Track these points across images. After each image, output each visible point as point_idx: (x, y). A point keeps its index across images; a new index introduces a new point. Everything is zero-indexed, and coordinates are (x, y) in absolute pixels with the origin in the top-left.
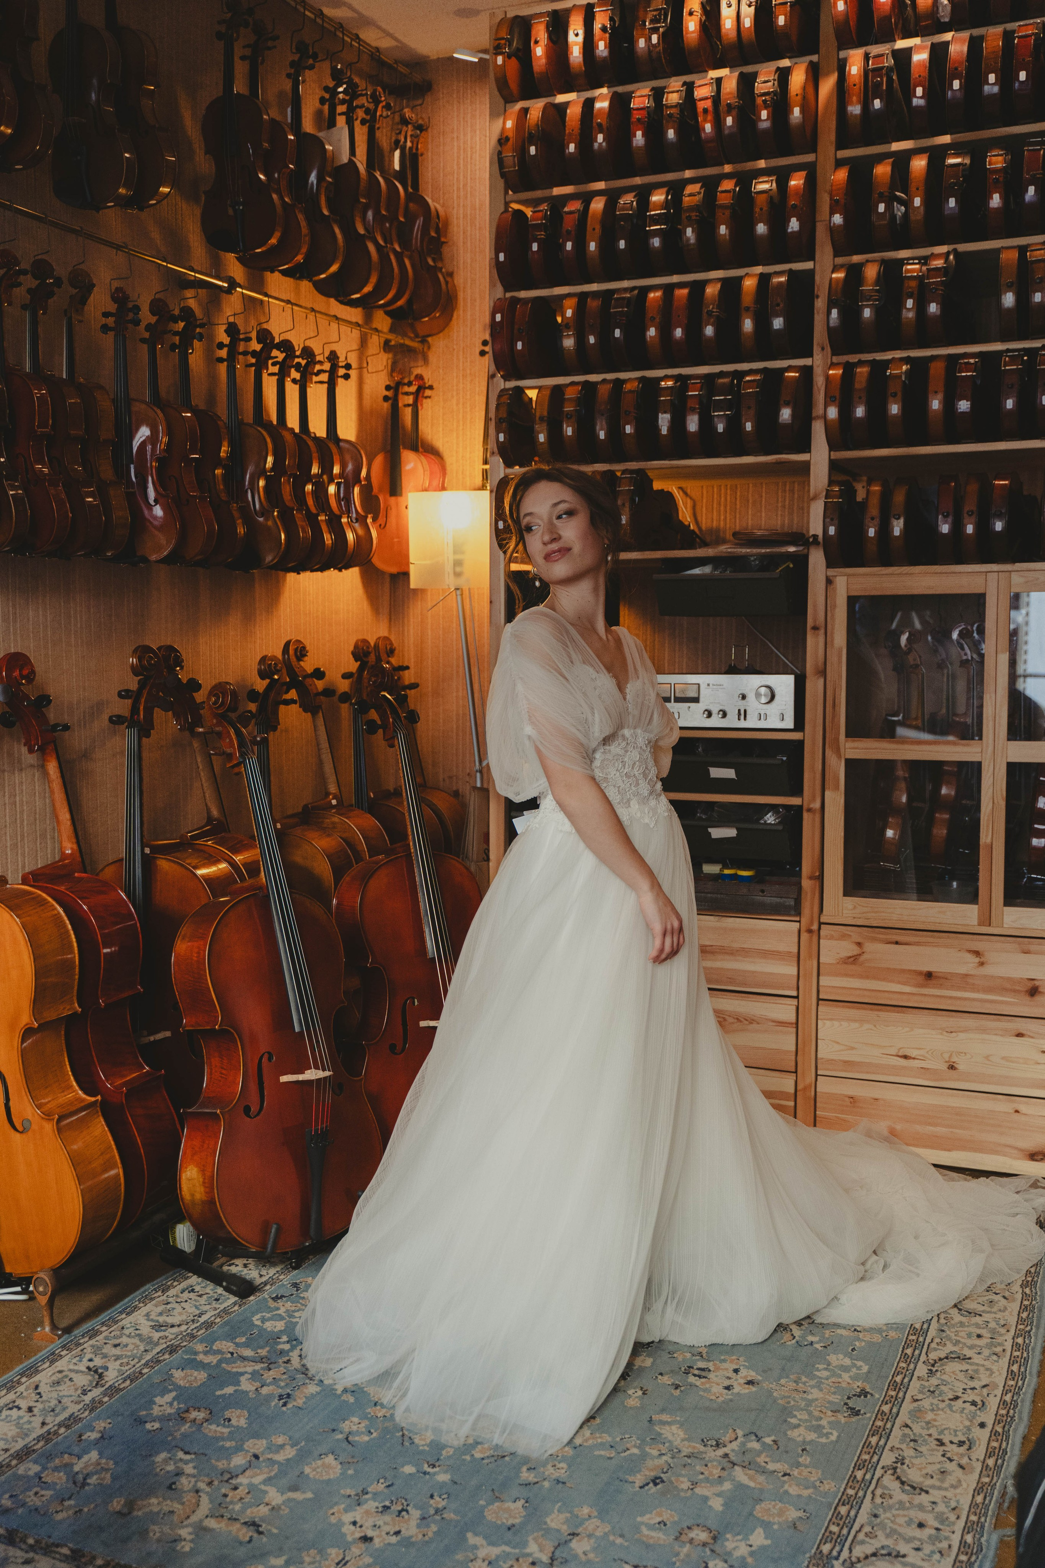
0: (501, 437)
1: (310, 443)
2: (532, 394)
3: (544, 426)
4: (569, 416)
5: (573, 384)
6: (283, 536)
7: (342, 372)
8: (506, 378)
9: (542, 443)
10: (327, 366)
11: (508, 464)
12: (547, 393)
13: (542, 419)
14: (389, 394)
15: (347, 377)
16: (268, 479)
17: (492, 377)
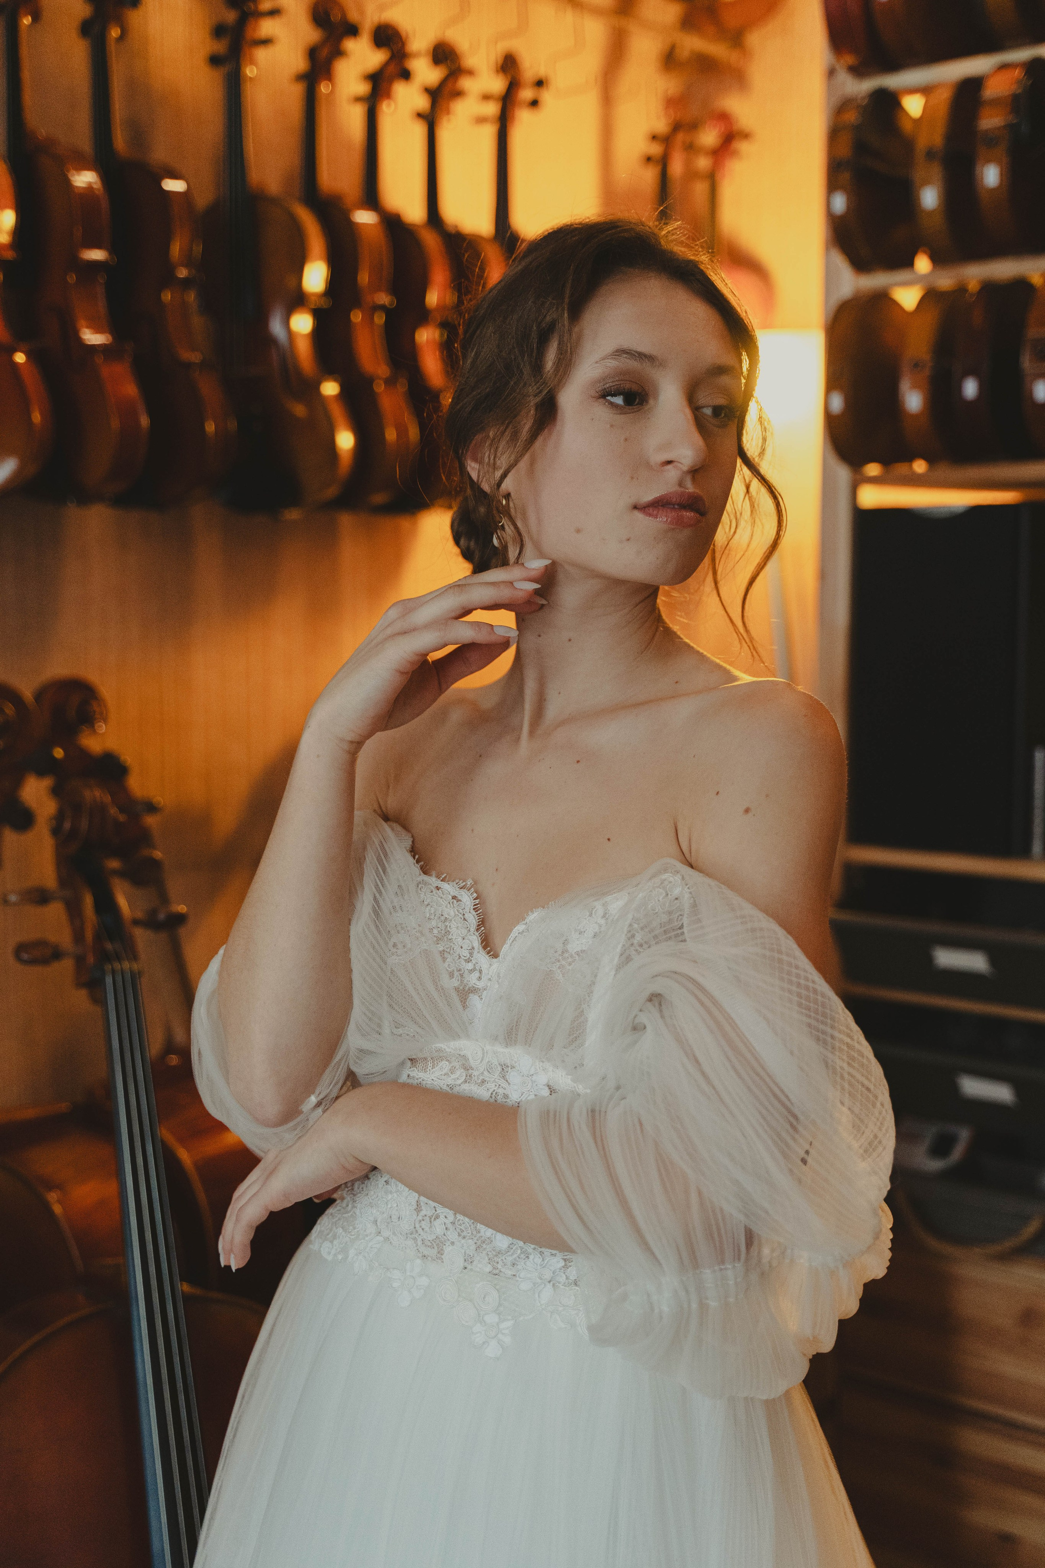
0: (840, 203)
1: (431, 241)
2: (914, 105)
3: (936, 171)
4: (991, 140)
5: (1004, 67)
6: (345, 440)
7: (526, 94)
8: (858, 71)
9: (931, 213)
10: (497, 85)
11: (860, 265)
12: (944, 96)
13: (930, 154)
14: (656, 149)
15: (534, 103)
16: (318, 314)
17: (831, 73)
